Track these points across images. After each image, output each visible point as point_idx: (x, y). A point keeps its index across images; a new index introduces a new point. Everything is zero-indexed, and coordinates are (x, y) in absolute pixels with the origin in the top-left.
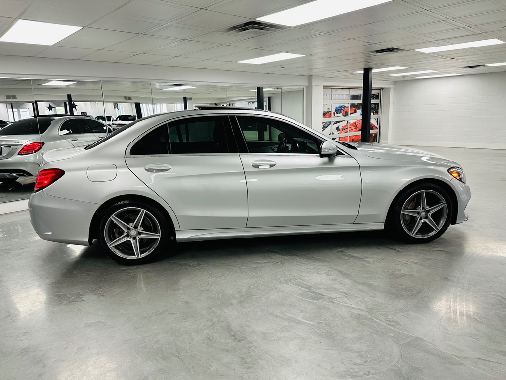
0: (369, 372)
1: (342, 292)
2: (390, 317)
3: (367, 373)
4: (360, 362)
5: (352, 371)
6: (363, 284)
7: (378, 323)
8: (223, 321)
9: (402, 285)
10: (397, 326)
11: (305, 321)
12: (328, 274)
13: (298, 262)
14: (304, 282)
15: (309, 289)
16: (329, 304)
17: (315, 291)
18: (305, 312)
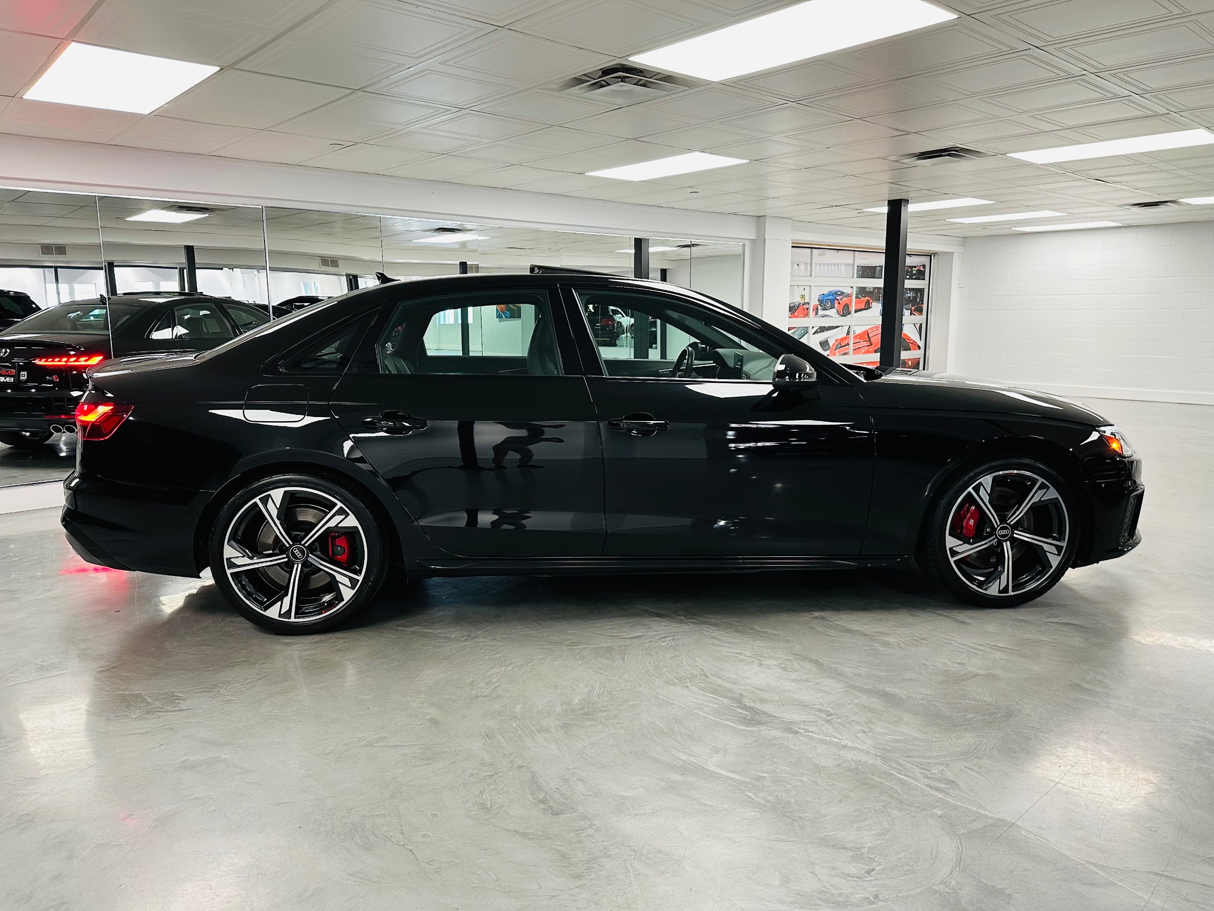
0: (876, 896)
1: (820, 710)
2: (935, 771)
3: (872, 899)
4: (854, 871)
5: (833, 891)
6: (871, 692)
7: (904, 784)
8: (520, 767)
9: (969, 699)
10: (951, 792)
11: (724, 773)
12: (784, 669)
13: (714, 638)
14: (726, 684)
15: (739, 700)
16: (786, 735)
17: (752, 704)
18: (726, 751)
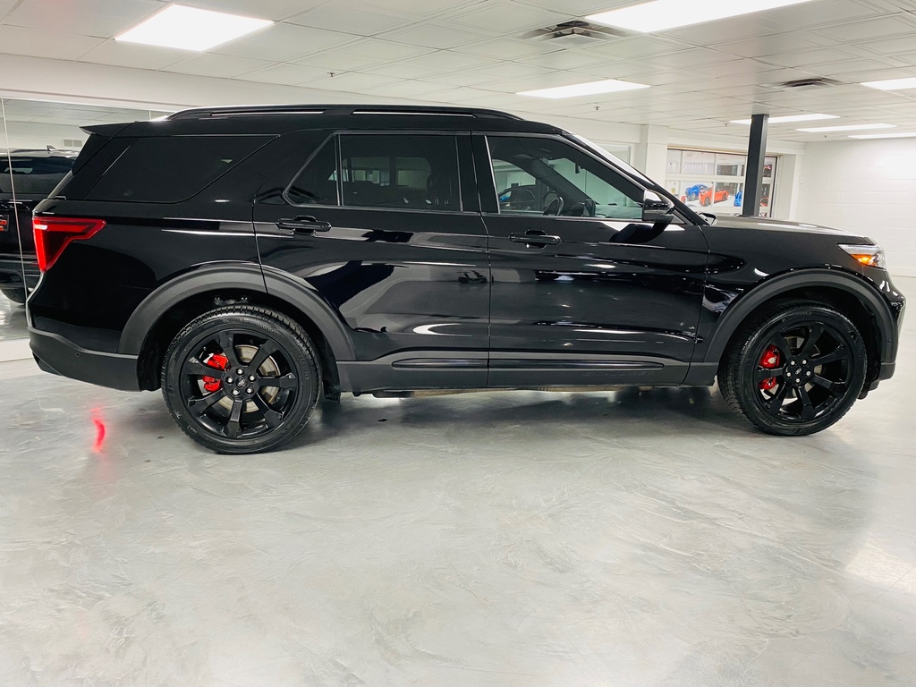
0: (797, 632)
1: (733, 511)
2: (825, 554)
3: (794, 633)
4: (778, 616)
5: (767, 627)
6: (768, 500)
7: (803, 562)
8: (527, 541)
9: (842, 506)
10: (838, 568)
11: (673, 550)
12: (702, 482)
13: (644, 459)
14: (661, 492)
15: (672, 502)
16: (712, 527)
17: (682, 506)
18: (671, 537)
